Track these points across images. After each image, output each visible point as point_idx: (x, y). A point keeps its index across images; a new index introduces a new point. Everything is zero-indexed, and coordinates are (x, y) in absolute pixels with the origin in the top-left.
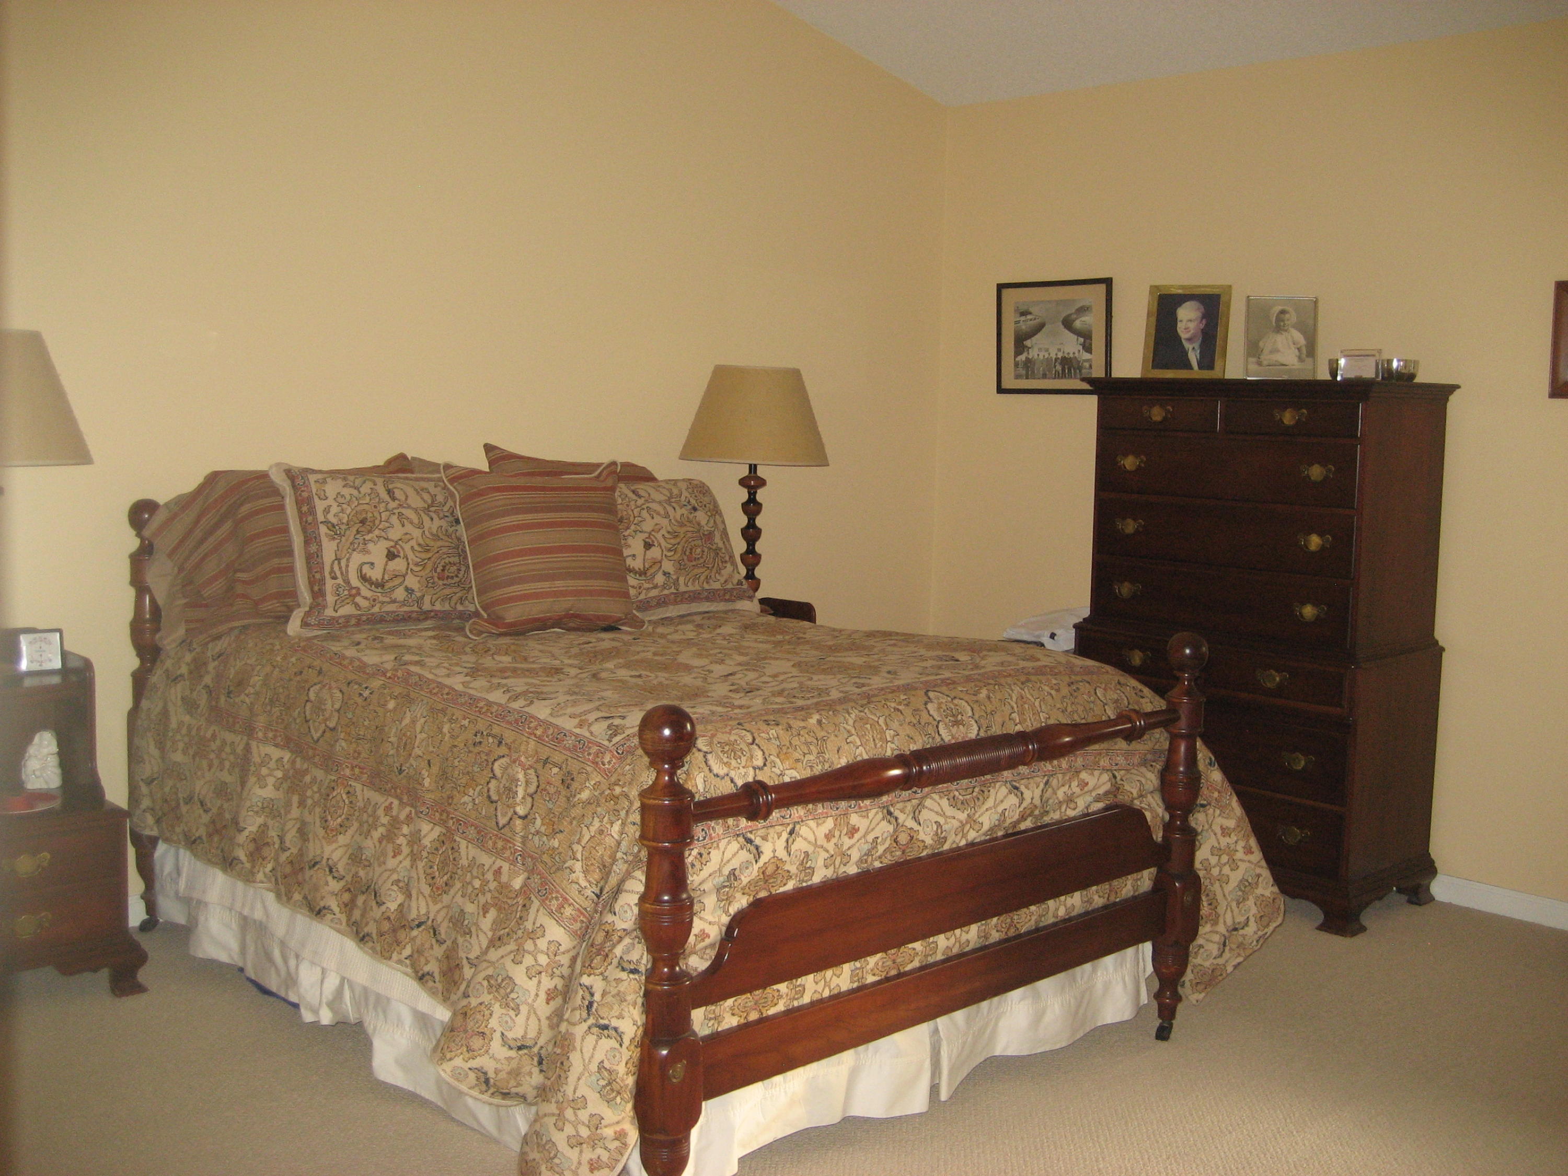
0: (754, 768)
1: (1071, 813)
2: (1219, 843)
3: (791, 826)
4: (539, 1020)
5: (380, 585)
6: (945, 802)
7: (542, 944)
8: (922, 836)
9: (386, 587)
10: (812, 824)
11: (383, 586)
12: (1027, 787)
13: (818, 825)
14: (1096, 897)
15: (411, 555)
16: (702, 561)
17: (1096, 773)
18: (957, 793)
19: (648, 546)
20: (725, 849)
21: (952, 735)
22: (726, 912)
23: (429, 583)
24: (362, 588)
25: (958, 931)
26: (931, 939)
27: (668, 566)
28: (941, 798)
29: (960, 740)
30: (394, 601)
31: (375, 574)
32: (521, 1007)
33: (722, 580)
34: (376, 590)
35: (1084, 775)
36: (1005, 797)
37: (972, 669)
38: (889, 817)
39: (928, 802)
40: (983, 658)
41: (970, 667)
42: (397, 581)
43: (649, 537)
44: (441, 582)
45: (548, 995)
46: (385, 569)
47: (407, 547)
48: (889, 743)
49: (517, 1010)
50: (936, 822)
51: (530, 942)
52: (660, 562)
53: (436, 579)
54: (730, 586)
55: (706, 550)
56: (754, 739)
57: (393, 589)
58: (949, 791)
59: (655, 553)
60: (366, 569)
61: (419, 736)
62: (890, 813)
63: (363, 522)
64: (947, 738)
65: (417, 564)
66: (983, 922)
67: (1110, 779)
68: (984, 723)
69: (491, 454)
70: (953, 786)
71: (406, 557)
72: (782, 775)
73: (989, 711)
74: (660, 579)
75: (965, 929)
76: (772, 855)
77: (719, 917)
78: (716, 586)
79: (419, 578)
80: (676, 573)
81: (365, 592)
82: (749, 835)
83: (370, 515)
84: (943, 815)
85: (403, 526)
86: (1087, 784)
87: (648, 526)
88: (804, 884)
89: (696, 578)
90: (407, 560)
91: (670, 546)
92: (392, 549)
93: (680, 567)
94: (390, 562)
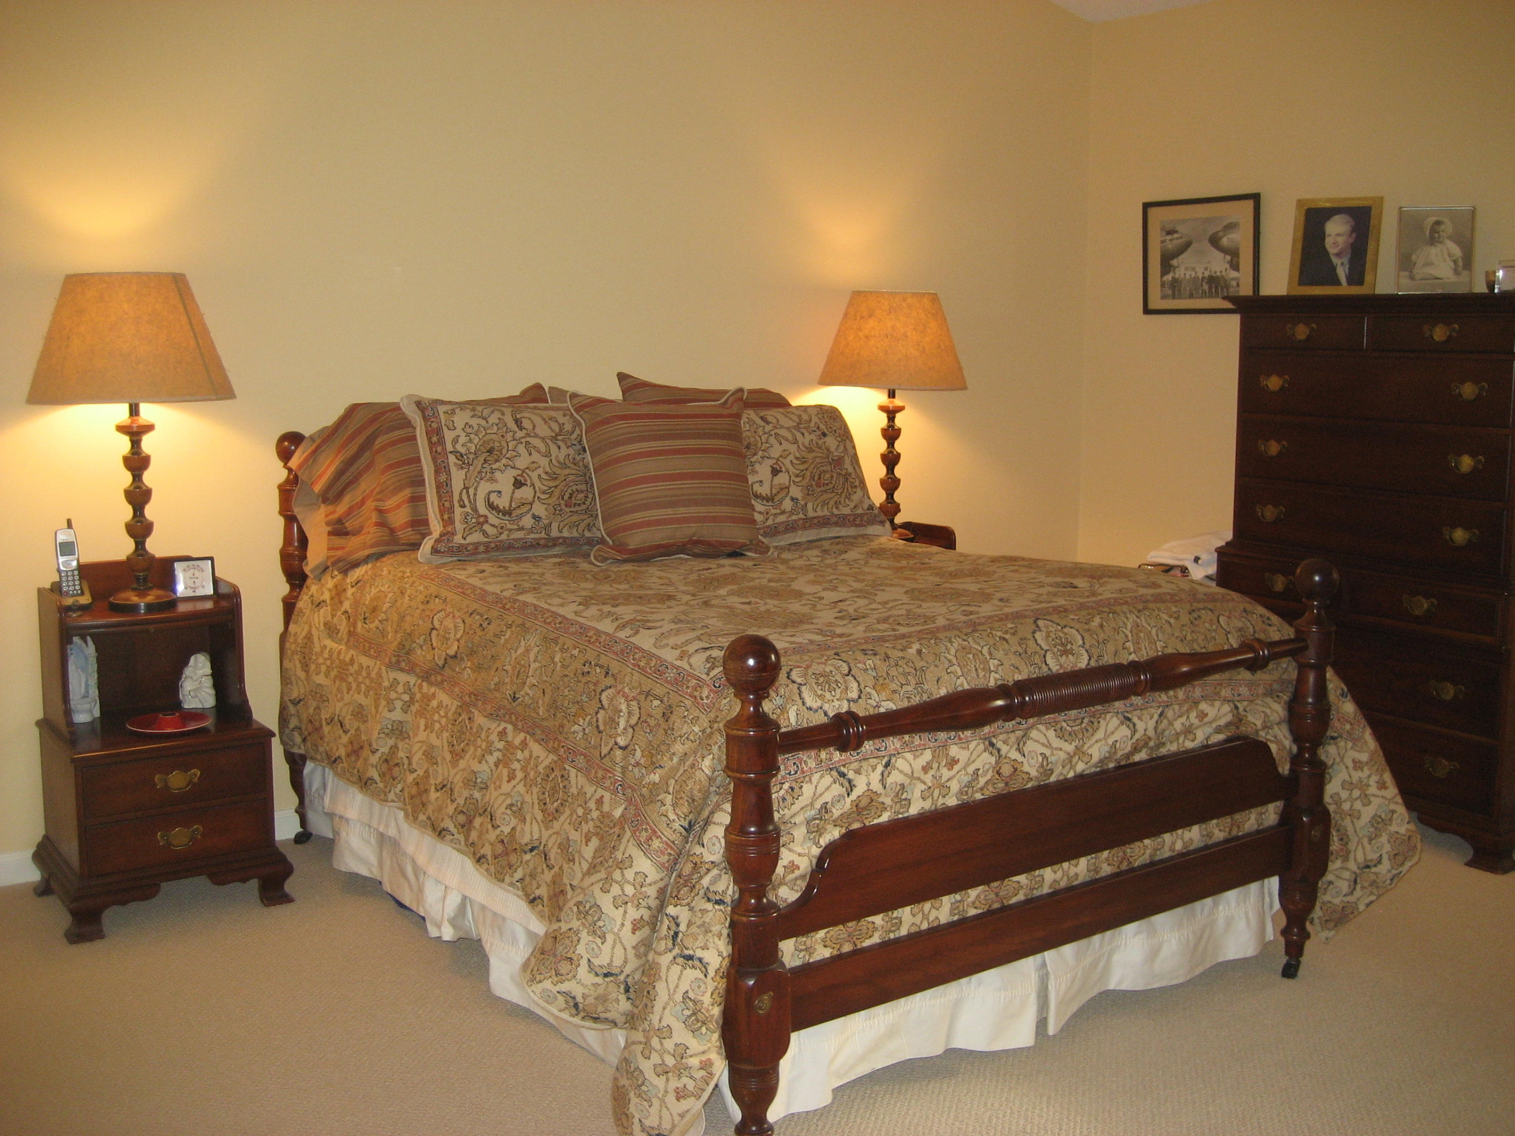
0: (849, 701)
1: (1189, 745)
2: (1350, 777)
3: (886, 759)
4: (625, 949)
5: (508, 513)
6: (1051, 734)
7: (629, 874)
8: (1026, 768)
9: (514, 515)
10: (909, 756)
11: (510, 514)
12: (1140, 718)
13: (915, 757)
14: (1216, 831)
15: (538, 484)
16: (831, 486)
17: (1217, 704)
18: (1064, 724)
19: (775, 472)
20: (818, 783)
21: (1061, 665)
22: (817, 844)
23: (556, 511)
24: (489, 515)
25: (1065, 865)
26: (1037, 872)
27: (795, 492)
28: (1047, 729)
29: (1069, 669)
30: (521, 529)
31: (503, 502)
32: (607, 936)
33: (852, 505)
34: (503, 517)
35: (1203, 706)
36: (1116, 728)
37: (1088, 597)
38: (991, 748)
39: (1034, 734)
40: (1101, 585)
41: (1086, 594)
42: (524, 509)
43: (776, 463)
44: (568, 510)
45: (635, 925)
46: (512, 498)
47: (534, 476)
48: (993, 674)
49: (603, 938)
50: (1041, 754)
51: (618, 871)
52: (788, 488)
53: (563, 507)
54: (860, 511)
55: (835, 475)
56: (850, 670)
57: (520, 517)
58: (1057, 723)
59: (782, 478)
60: (493, 497)
61: (533, 665)
62: (992, 745)
63: (490, 451)
64: (1054, 667)
65: (544, 492)
66: (1093, 856)
67: (1231, 711)
68: (1095, 652)
69: (623, 383)
70: (1061, 717)
71: (533, 485)
72: (878, 706)
73: (1101, 640)
74: (787, 505)
75: (1073, 862)
76: (866, 788)
77: (810, 848)
78: (846, 511)
79: (545, 506)
80: (804, 498)
81: (493, 519)
82: (842, 769)
83: (497, 444)
84: (1049, 745)
85: (530, 454)
86: (1207, 715)
87: (776, 452)
88: (900, 816)
89: (825, 504)
90: (534, 488)
91: (798, 472)
92: (519, 478)
93: (809, 492)
94: (517, 491)
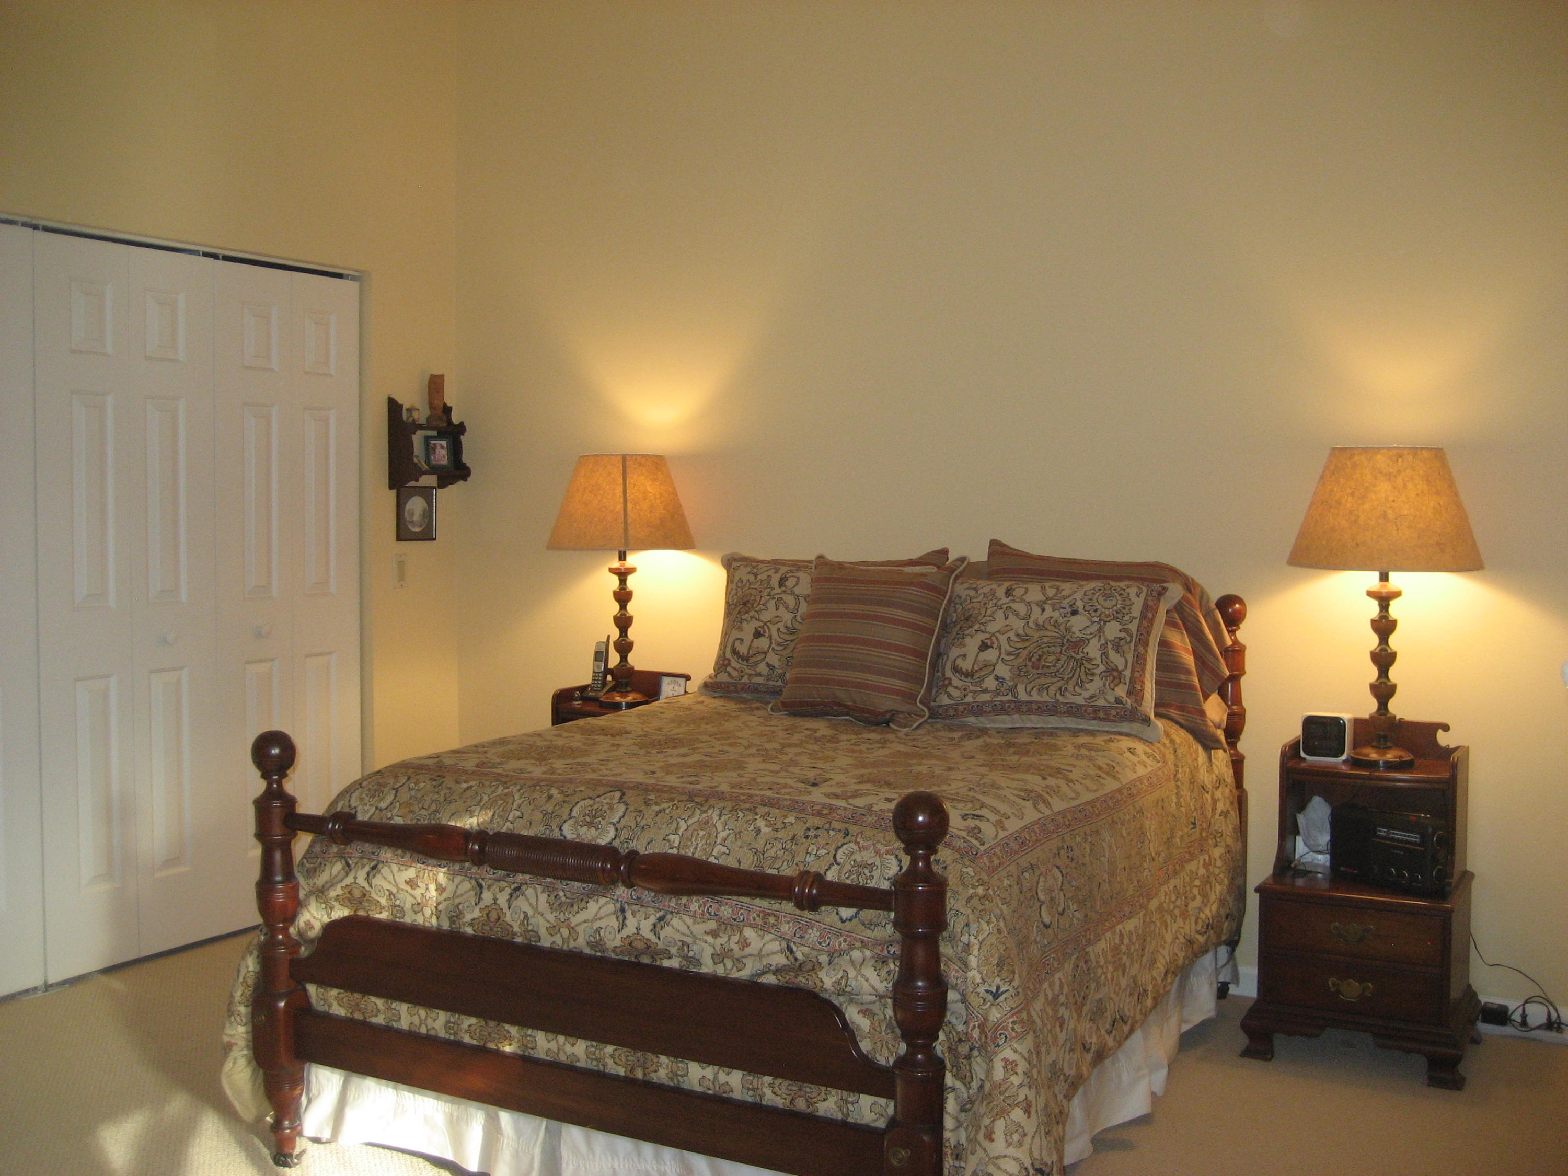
0: (377, 808)
1: (735, 975)
3: (376, 863)
5: (745, 659)
6: (543, 898)
8: (508, 919)
9: (751, 661)
10: (395, 868)
11: (747, 660)
12: (633, 914)
13: (400, 870)
14: (768, 1092)
15: (775, 636)
16: (1053, 669)
17: (768, 937)
18: (561, 894)
19: (984, 647)
21: (578, 835)
22: (329, 915)
24: (732, 660)
25: (561, 1039)
26: (530, 1032)
27: (1003, 671)
28: (543, 892)
29: (586, 841)
30: (759, 675)
31: (743, 649)
33: (1087, 694)
34: (743, 663)
35: (749, 933)
36: (607, 915)
38: (477, 889)
39: (530, 892)
42: (760, 657)
43: (990, 639)
46: (748, 646)
47: (774, 629)
48: (508, 823)
50: (525, 912)
52: (995, 665)
54: (1101, 702)
55: (1063, 658)
57: (756, 664)
58: (555, 889)
59: (990, 655)
60: (737, 644)
62: (478, 886)
63: (745, 604)
64: (569, 833)
65: (779, 644)
66: (594, 1044)
67: (784, 953)
68: (625, 834)
70: (559, 884)
71: (770, 637)
72: (390, 819)
73: (642, 824)
74: (990, 683)
75: (571, 1040)
76: (353, 881)
77: (322, 915)
78: (1080, 700)
79: (779, 657)
80: (1012, 679)
81: (734, 663)
83: (753, 598)
84: (536, 909)
85: (777, 609)
86: (748, 945)
87: (995, 626)
88: (397, 920)
89: (1042, 689)
90: (771, 639)
91: (1012, 649)
92: (759, 629)
93: (1020, 673)
94: (755, 640)
